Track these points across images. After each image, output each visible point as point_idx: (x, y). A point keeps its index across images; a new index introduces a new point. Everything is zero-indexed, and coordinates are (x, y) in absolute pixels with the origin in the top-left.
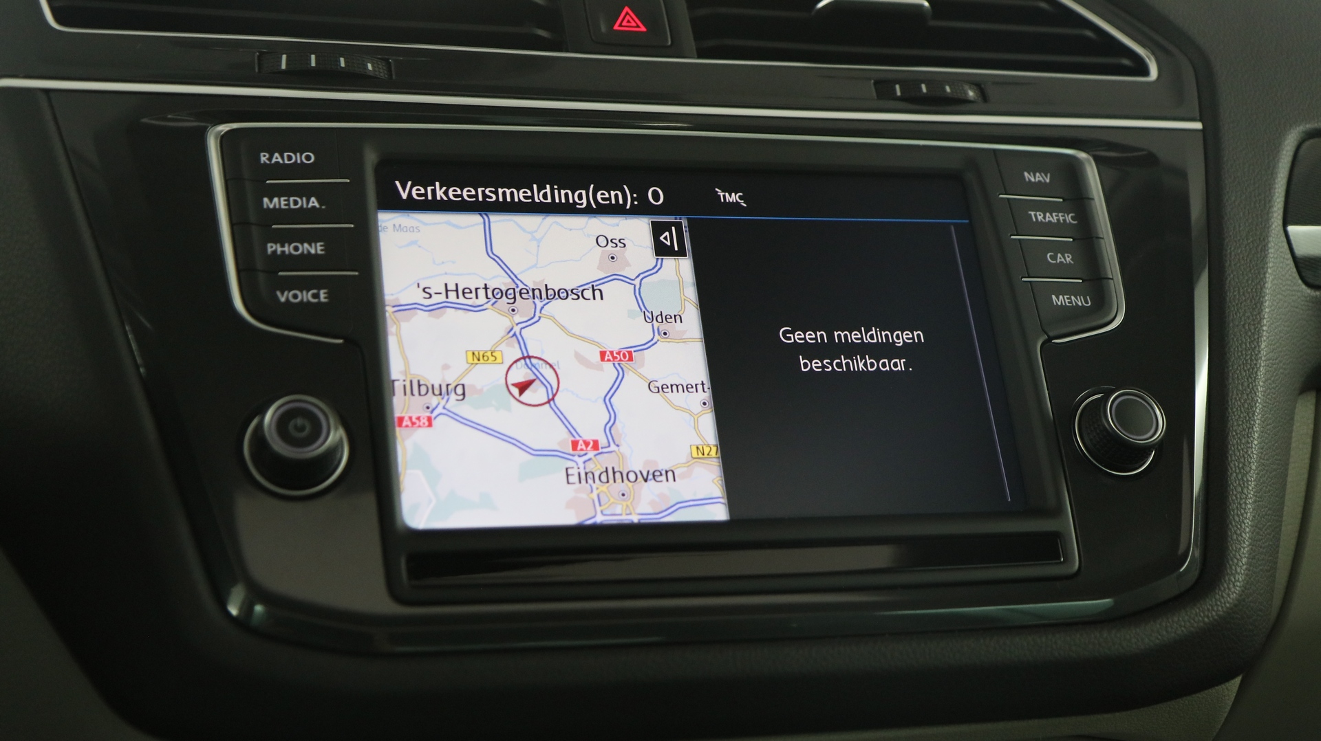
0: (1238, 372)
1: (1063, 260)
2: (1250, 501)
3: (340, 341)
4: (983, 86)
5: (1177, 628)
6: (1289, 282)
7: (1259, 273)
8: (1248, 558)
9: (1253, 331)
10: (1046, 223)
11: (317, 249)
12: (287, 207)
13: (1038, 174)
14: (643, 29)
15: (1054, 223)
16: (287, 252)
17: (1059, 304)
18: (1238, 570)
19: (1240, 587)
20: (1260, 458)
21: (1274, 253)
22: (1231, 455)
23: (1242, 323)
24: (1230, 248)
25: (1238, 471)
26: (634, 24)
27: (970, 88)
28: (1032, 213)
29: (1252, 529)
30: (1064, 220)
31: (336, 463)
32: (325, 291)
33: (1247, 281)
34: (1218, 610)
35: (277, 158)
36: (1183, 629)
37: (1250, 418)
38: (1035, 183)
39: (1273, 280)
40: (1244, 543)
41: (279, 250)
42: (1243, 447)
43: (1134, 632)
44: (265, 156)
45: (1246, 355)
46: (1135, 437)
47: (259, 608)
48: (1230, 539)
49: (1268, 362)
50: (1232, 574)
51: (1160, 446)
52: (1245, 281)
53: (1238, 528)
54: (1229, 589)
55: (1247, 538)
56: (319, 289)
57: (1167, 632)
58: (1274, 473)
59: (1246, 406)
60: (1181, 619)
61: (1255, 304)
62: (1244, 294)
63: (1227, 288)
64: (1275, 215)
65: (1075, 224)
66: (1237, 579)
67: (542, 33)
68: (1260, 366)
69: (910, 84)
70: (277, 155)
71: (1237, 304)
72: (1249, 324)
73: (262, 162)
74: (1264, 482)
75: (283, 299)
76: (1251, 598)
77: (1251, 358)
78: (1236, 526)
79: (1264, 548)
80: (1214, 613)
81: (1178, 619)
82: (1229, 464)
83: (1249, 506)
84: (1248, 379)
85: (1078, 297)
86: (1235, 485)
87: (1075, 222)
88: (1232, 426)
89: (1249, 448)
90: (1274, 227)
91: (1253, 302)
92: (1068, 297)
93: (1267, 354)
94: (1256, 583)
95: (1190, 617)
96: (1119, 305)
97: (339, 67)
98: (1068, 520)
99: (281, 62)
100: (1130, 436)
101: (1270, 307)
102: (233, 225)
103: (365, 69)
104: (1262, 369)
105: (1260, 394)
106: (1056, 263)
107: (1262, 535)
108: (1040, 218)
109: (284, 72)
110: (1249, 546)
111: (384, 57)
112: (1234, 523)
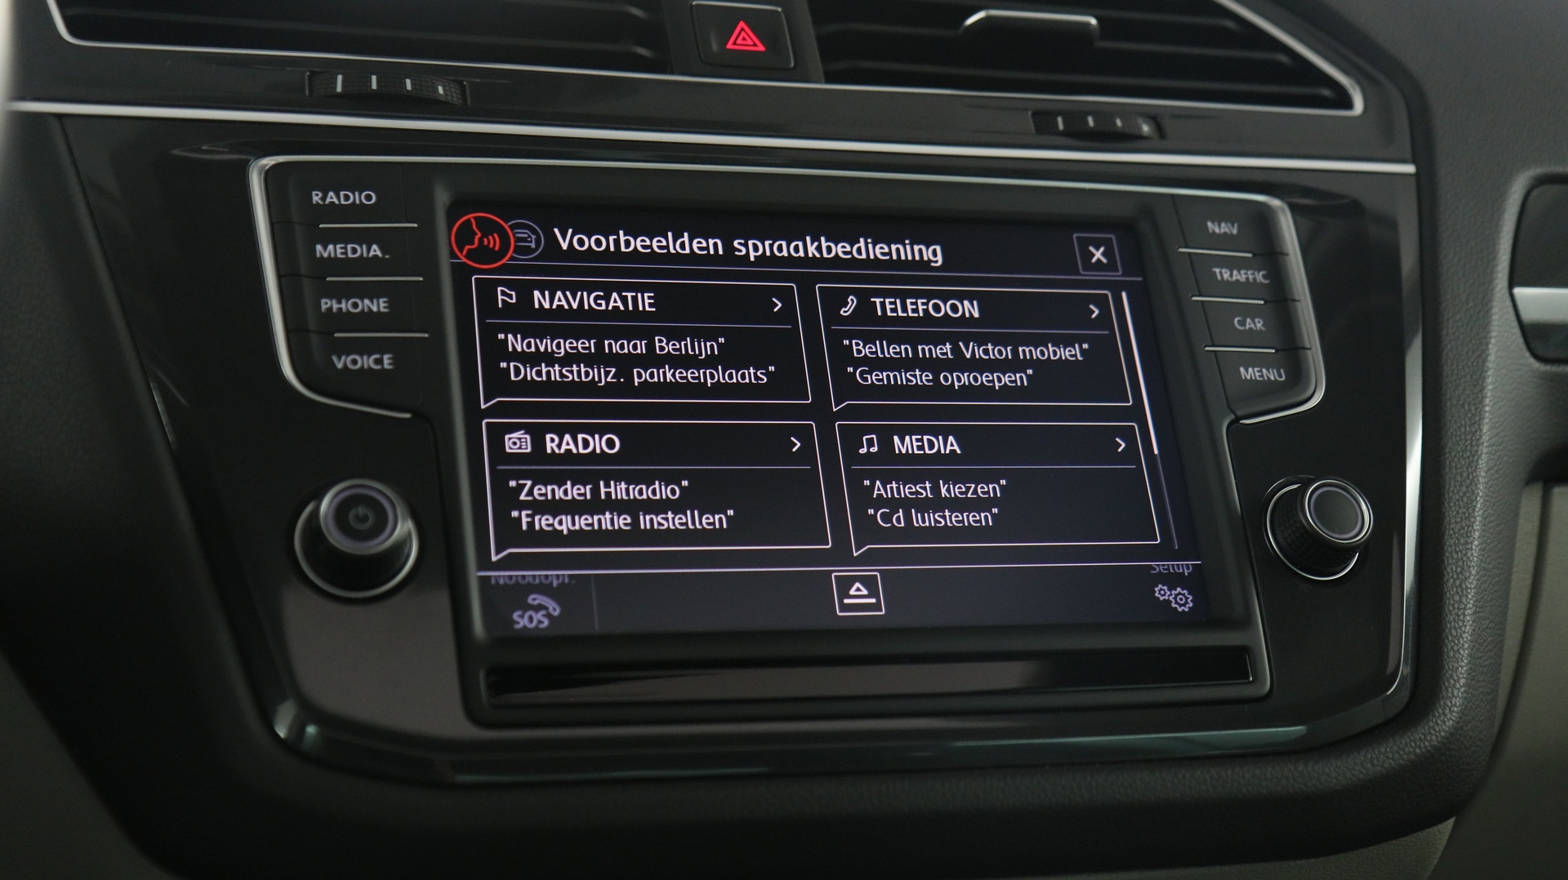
0: (1456, 460)
1: (1252, 326)
2: (1469, 611)
3: (408, 416)
4: (1159, 119)
5: (1384, 760)
6: (1515, 355)
7: (1481, 344)
8: (1467, 679)
9: (1473, 412)
10: (1232, 282)
11: (380, 305)
12: (344, 256)
13: (1223, 225)
14: (761, 48)
15: (1242, 283)
16: (344, 310)
17: (1249, 377)
18: (1456, 692)
19: (1457, 713)
20: (1482, 561)
22: (1448, 557)
23: (1461, 402)
24: (1447, 315)
25: (1455, 576)
26: (750, 42)
27: (1147, 123)
28: (1217, 270)
29: (1472, 645)
30: (1255, 279)
31: (403, 559)
32: (390, 356)
34: (1432, 740)
35: (331, 197)
36: (1391, 761)
37: (1469, 514)
38: (1219, 234)
39: (1497, 351)
40: (1462, 661)
41: (335, 306)
42: (1461, 548)
43: (1334, 764)
44: (317, 195)
45: (1466, 440)
46: (1336, 536)
47: (311, 730)
48: (1446, 657)
49: (1490, 448)
50: (1449, 697)
51: (1365, 548)
52: (1464, 353)
53: (1455, 643)
54: (1445, 715)
55: (1466, 655)
56: (382, 353)
57: (1372, 765)
58: (1497, 579)
59: (1465, 500)
60: (1389, 750)
61: (1477, 380)
62: (1463, 367)
63: (1443, 361)
64: (1500, 275)
65: (1267, 284)
66: (1454, 703)
67: (642, 51)
68: (1482, 453)
69: (1075, 116)
70: (331, 194)
71: (1455, 381)
72: (1469, 404)
73: (314, 202)
74: (1485, 590)
75: (340, 366)
77: (1471, 444)
78: (1453, 641)
79: (1485, 666)
80: (1427, 743)
81: (1386, 750)
82: (1445, 568)
84: (1467, 468)
85: (1271, 370)
86: (1452, 593)
87: (1267, 282)
88: (1449, 524)
89: (1468, 549)
90: (1498, 288)
91: (1474, 377)
92: (1259, 369)
93: (1490, 439)
94: (1476, 708)
95: (1399, 747)
96: (1318, 380)
97: (405, 91)
98: (1259, 629)
99: (336, 83)
100: (1330, 534)
101: (1493, 383)
102: (280, 277)
103: (435, 92)
104: (1483, 456)
105: (1481, 486)
106: (1245, 330)
107: (1482, 652)
108: (1226, 276)
109: (339, 95)
110: (1468, 664)
111: (458, 79)
112: (1451, 638)
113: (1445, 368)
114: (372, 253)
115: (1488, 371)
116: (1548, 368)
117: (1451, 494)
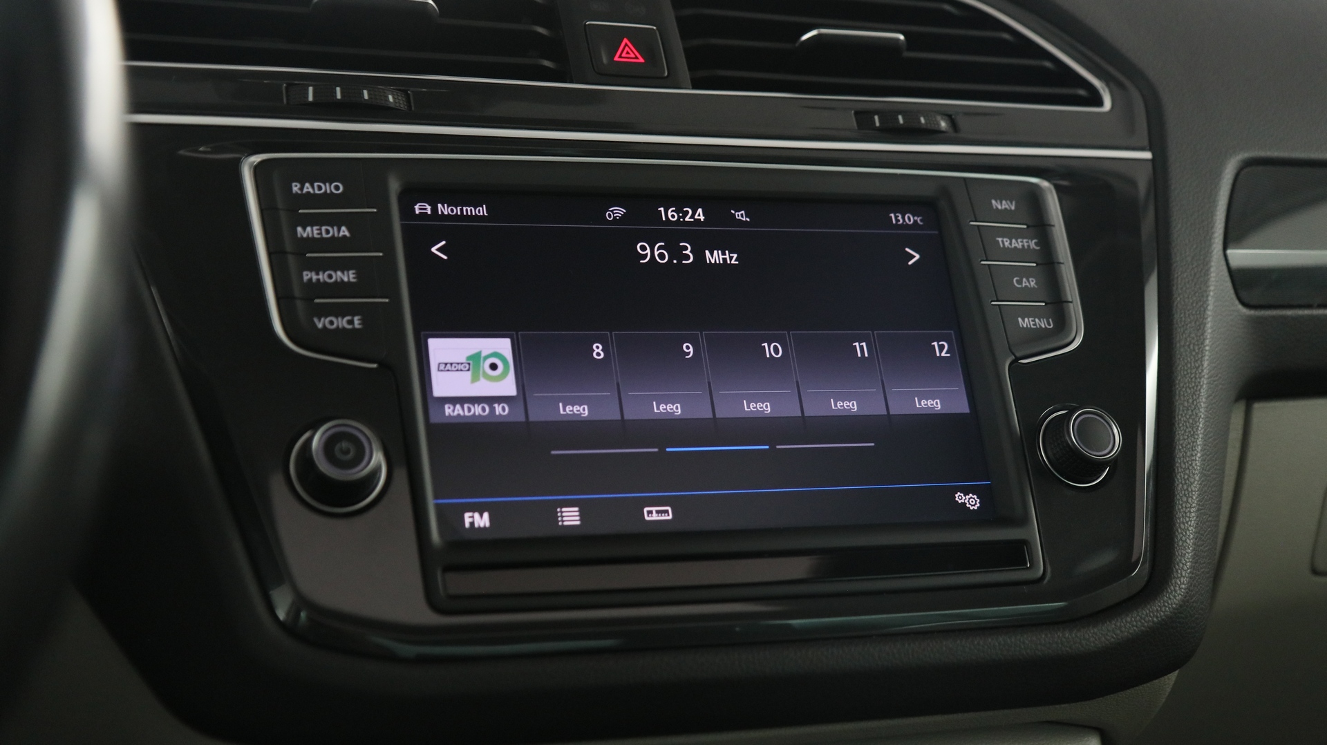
0: (1184, 389)
1: (1028, 284)
2: (1194, 509)
3: (375, 366)
4: (953, 117)
5: (1130, 628)
6: (1227, 303)
7: (1203, 296)
8: (1192, 562)
9: (1197, 351)
10: (1011, 249)
11: (349, 276)
12: (319, 236)
13: (1004, 202)
14: (641, 60)
15: (1019, 249)
16: (321, 280)
17: (1025, 326)
18: (1184, 573)
19: (1185, 589)
20: (1203, 469)
21: (1215, 277)
22: (1178, 467)
23: (1188, 343)
25: (1183, 482)
26: (633, 56)
27: (942, 119)
28: (1000, 239)
29: (1196, 535)
30: (1029, 246)
31: (375, 482)
32: (359, 317)
33: (1192, 304)
34: (1165, 611)
35: (308, 188)
36: (1135, 628)
37: (1194, 432)
38: (1001, 210)
39: (1215, 302)
40: (1189, 548)
41: (315, 277)
42: (1187, 459)
43: (1092, 631)
44: (296, 186)
45: (1191, 374)
46: (1095, 453)
48: (1176, 546)
49: (1209, 380)
50: (1178, 578)
51: (1113, 463)
52: (1190, 304)
53: (1183, 535)
54: (1175, 591)
55: (1191, 544)
56: (353, 315)
57: (1121, 632)
58: (1214, 482)
59: (1191, 421)
60: (1133, 619)
61: (1199, 326)
62: (1189, 315)
63: (1174, 311)
64: (1216, 241)
65: (1037, 250)
66: (1182, 582)
67: (547, 63)
68: (1203, 383)
69: (888, 114)
70: (307, 185)
71: (1183, 326)
72: (1194, 344)
73: (294, 192)
74: (1206, 492)
75: (320, 326)
76: (1194, 599)
77: (1195, 377)
78: (1182, 533)
80: (1162, 614)
81: (1131, 620)
83: (1193, 514)
84: (1192, 396)
85: (1042, 320)
86: (1181, 495)
87: (1038, 248)
88: (1179, 440)
89: (1193, 460)
90: (1215, 252)
91: (1197, 323)
92: (1033, 319)
93: (1209, 372)
94: (1199, 585)
95: (1141, 618)
96: (1079, 328)
97: (363, 100)
98: (1034, 529)
99: (307, 94)
100: (1089, 452)
101: (1212, 328)
102: (270, 254)
103: (387, 101)
104: (1204, 386)
105: (1202, 410)
106: (1022, 287)
107: (1204, 541)
108: (1007, 244)
109: (311, 104)
110: (1193, 551)
111: (403, 88)
112: (1180, 531)
113: (1175, 316)
114: (341, 234)
116: (1252, 312)
117: (1180, 417)
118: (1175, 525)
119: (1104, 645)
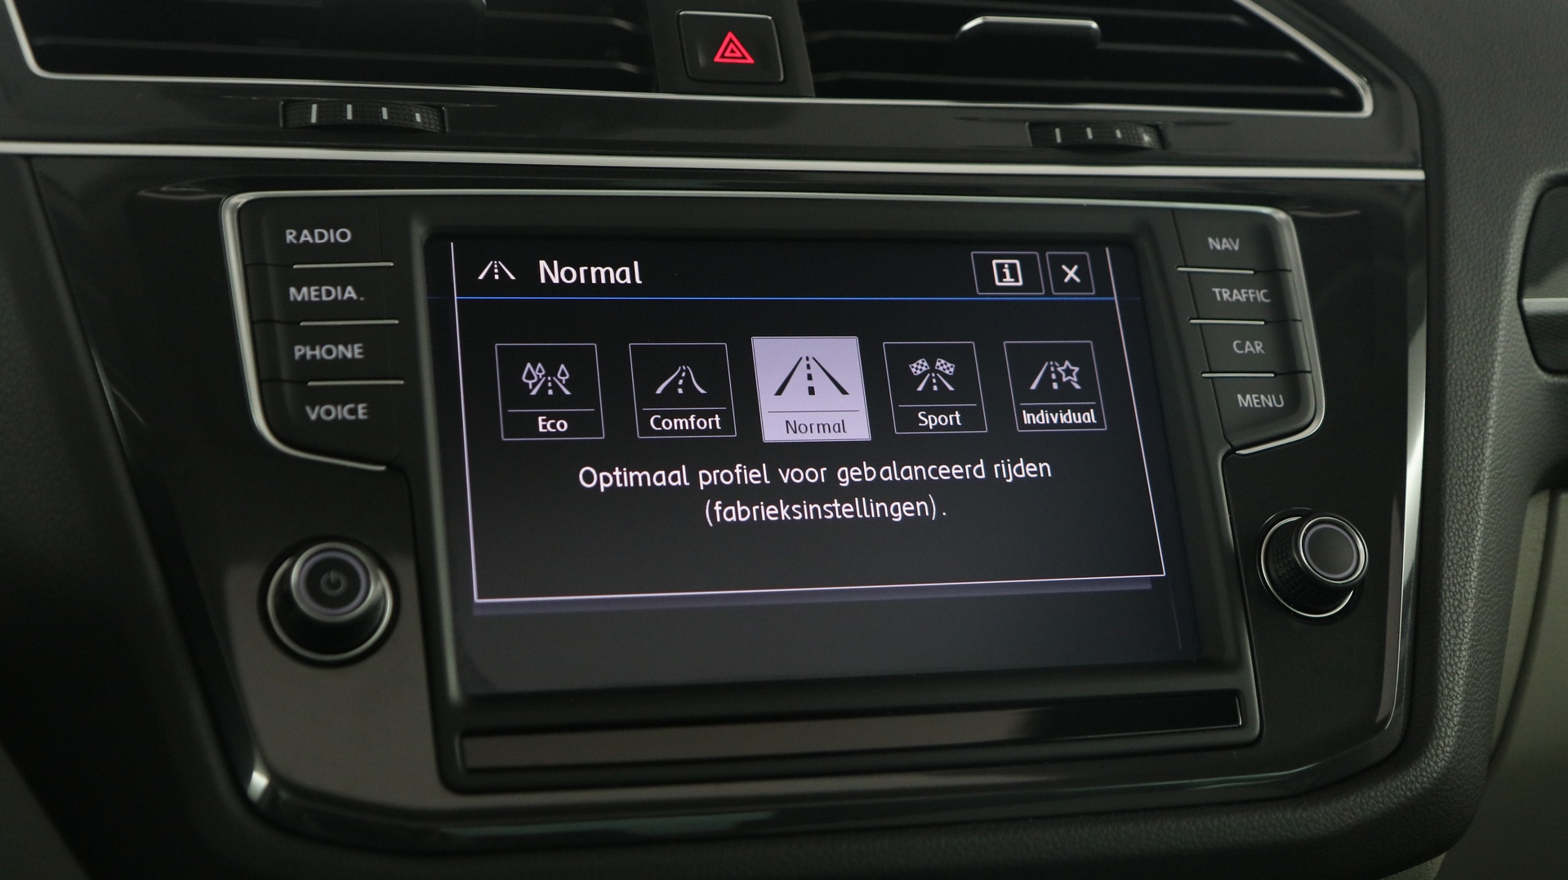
0: (1457, 487)
1: (1252, 349)
2: (1466, 646)
3: (382, 468)
4: (1161, 127)
5: (1374, 805)
6: (1522, 369)
7: (1487, 362)
8: (1460, 716)
9: (1477, 435)
10: (1232, 302)
11: (354, 352)
12: (317, 299)
13: (1224, 240)
14: (750, 60)
15: (1243, 302)
16: (318, 357)
17: (1246, 405)
18: (1449, 732)
19: (1450, 752)
20: (1480, 592)
21: (1505, 336)
22: (1445, 591)
23: (1464, 425)
24: (1453, 332)
25: (1452, 610)
26: (739, 55)
27: (1146, 132)
28: (1217, 290)
29: (1468, 680)
30: (1255, 298)
31: (377, 620)
32: (364, 405)
33: (1472, 372)
34: (1423, 782)
35: (306, 236)
36: (1381, 805)
37: (1469, 544)
38: (1220, 252)
39: (1503, 369)
40: (1457, 698)
41: (309, 353)
42: (1459, 580)
44: (291, 234)
45: (1468, 466)
46: (1330, 576)
48: (1440, 695)
49: (1493, 473)
50: (1442, 738)
51: (1359, 587)
52: (1469, 373)
53: (1450, 680)
54: (1437, 755)
55: (1460, 692)
56: (357, 403)
57: (1362, 809)
58: (1495, 608)
59: (1465, 529)
60: (1379, 794)
61: (1481, 401)
62: (1467, 388)
63: (1447, 382)
64: (1508, 287)
65: (1267, 303)
66: (1447, 743)
67: (627, 67)
68: (1484, 478)
69: (1073, 127)
70: (305, 232)
71: (1459, 402)
72: (1473, 426)
73: (288, 241)
74: (1483, 621)
75: (313, 417)
76: (1463, 765)
77: (1473, 470)
78: (1449, 679)
79: (1480, 701)
80: (1418, 786)
81: (1376, 795)
82: (1442, 602)
83: (1464, 653)
84: (1468, 496)
85: (1269, 396)
86: (1449, 628)
87: (1268, 301)
88: (1448, 555)
89: (1467, 581)
90: (1506, 301)
91: (1479, 398)
92: (1257, 395)
93: (1493, 462)
94: (1470, 744)
95: (1389, 791)
96: (1318, 410)
97: (381, 120)
98: (1250, 675)
99: (310, 114)
100: (1325, 575)
101: (1498, 403)
102: (253, 323)
103: (412, 121)
104: (1485, 482)
105: (1481, 514)
106: (1244, 354)
107: (1479, 686)
108: (1226, 296)
109: (314, 127)
110: (1462, 702)
111: (436, 104)
112: (1445, 675)
114: (347, 295)
115: (1492, 390)
116: (1556, 379)
117: (1450, 524)
118: (1439, 668)
119: (1338, 828)
